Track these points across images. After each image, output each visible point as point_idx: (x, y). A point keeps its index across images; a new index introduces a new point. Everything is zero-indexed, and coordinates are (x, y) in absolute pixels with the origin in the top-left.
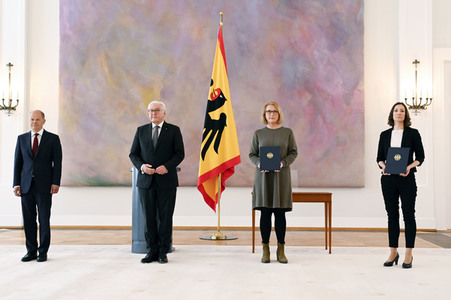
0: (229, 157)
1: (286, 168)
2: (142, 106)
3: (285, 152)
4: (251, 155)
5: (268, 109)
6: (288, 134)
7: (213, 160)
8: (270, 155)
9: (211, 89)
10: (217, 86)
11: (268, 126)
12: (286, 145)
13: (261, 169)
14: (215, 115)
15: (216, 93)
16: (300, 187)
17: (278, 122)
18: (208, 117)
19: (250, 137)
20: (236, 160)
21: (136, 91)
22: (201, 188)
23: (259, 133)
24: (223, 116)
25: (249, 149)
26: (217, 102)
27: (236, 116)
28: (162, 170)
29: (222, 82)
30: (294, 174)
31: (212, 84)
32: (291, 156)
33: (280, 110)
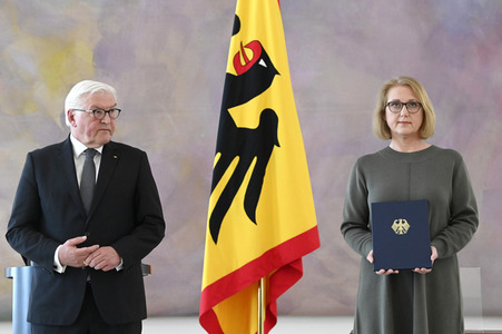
0: (286, 233)
1: (447, 262)
2: (41, 92)
3: (442, 215)
4: (347, 227)
5: (393, 96)
6: (450, 166)
7: (243, 241)
8: (401, 226)
9: (234, 44)
10: (250, 33)
11: (394, 145)
12: (446, 197)
13: (377, 265)
14: (247, 116)
15: (250, 54)
16: (488, 314)
17: (421, 132)
18: (227, 121)
19: (344, 175)
20: (308, 241)
21: (23, 53)
22: (209, 320)
23: (366, 165)
24: (269, 118)
25: (340, 210)
26: (253, 77)
27: (305, 118)
28: (106, 258)
29: (263, 23)
30: (469, 279)
31: (237, 28)
32: (461, 227)
33: (425, 99)
